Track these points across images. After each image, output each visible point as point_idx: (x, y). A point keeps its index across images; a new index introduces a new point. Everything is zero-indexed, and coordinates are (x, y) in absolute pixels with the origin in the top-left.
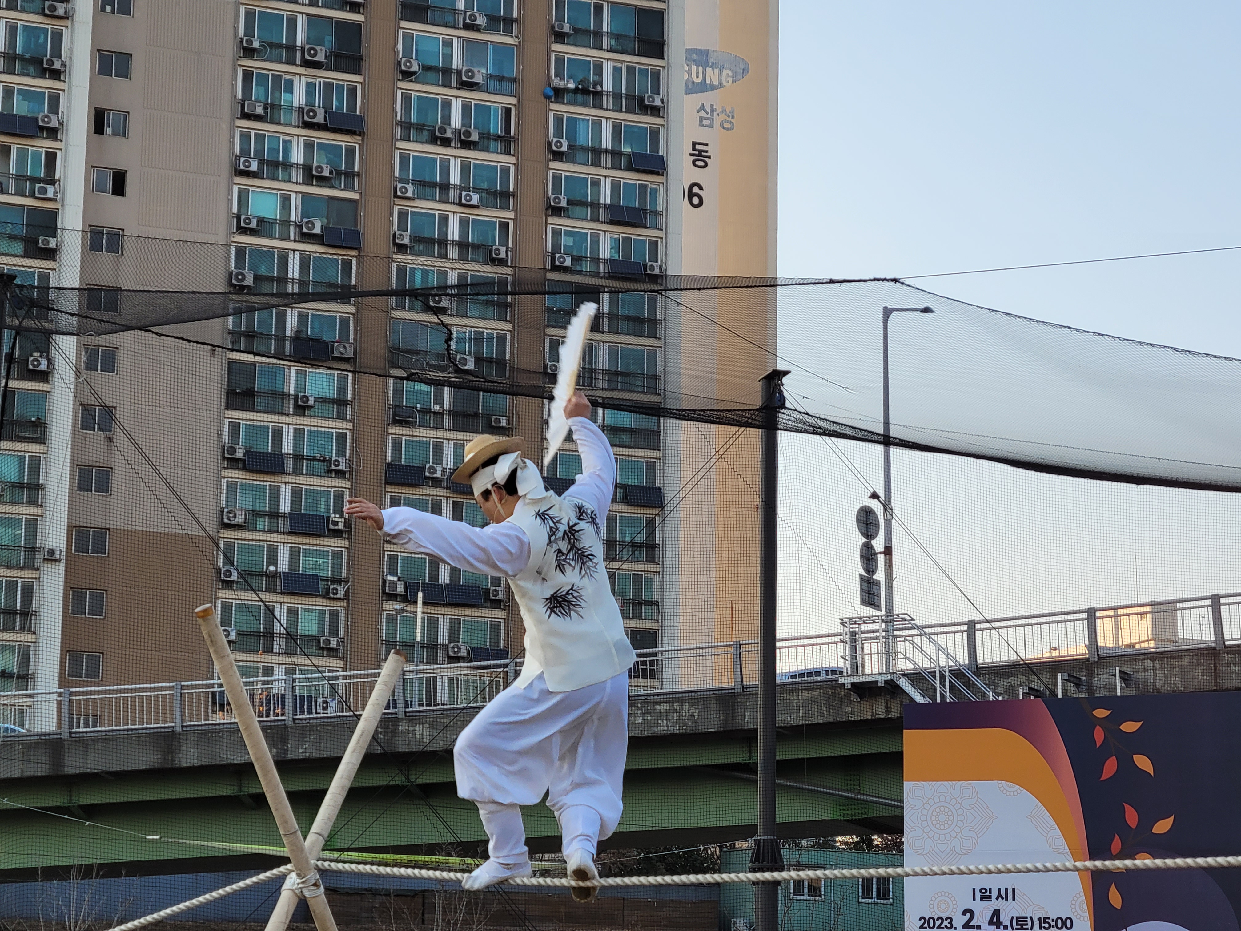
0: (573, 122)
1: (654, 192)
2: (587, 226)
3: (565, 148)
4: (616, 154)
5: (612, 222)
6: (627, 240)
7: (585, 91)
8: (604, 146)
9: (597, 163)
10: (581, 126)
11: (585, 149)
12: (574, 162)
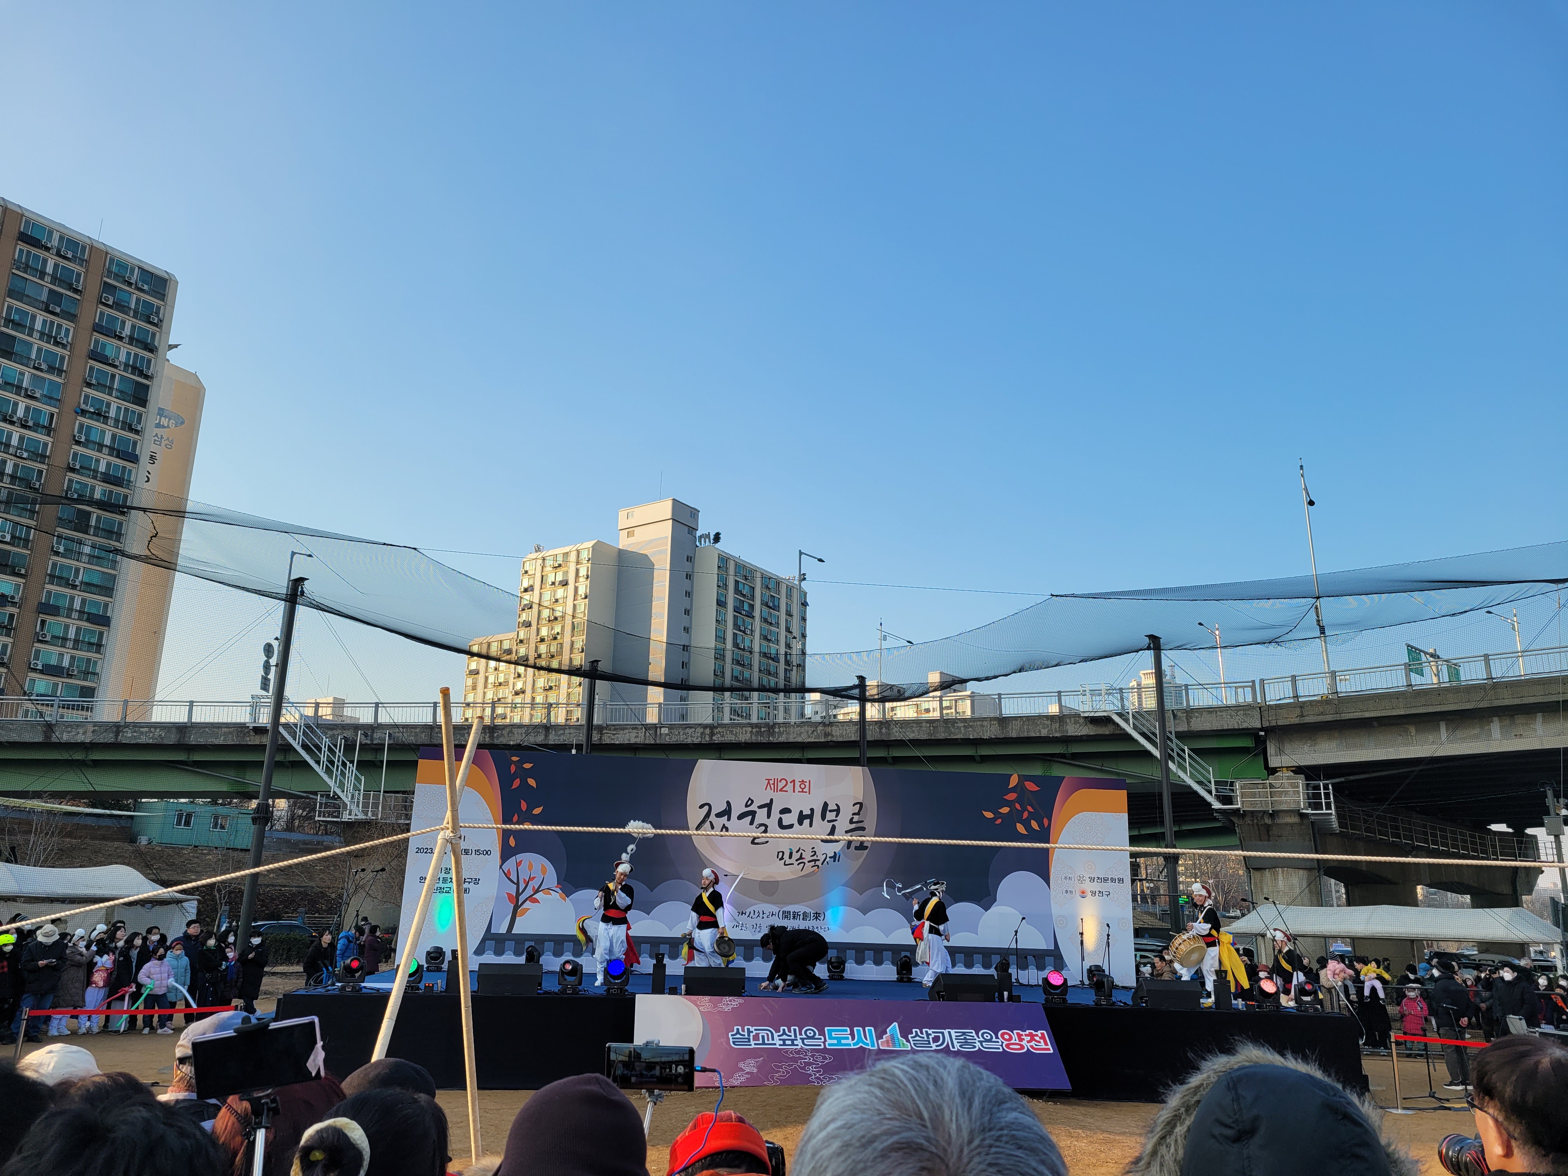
0: (89, 428)
1: (130, 471)
2: (90, 481)
3: (83, 440)
4: (111, 448)
5: (103, 481)
6: (111, 492)
7: (99, 414)
8: (105, 443)
9: (100, 451)
10: (93, 432)
11: (94, 443)
12: (87, 448)
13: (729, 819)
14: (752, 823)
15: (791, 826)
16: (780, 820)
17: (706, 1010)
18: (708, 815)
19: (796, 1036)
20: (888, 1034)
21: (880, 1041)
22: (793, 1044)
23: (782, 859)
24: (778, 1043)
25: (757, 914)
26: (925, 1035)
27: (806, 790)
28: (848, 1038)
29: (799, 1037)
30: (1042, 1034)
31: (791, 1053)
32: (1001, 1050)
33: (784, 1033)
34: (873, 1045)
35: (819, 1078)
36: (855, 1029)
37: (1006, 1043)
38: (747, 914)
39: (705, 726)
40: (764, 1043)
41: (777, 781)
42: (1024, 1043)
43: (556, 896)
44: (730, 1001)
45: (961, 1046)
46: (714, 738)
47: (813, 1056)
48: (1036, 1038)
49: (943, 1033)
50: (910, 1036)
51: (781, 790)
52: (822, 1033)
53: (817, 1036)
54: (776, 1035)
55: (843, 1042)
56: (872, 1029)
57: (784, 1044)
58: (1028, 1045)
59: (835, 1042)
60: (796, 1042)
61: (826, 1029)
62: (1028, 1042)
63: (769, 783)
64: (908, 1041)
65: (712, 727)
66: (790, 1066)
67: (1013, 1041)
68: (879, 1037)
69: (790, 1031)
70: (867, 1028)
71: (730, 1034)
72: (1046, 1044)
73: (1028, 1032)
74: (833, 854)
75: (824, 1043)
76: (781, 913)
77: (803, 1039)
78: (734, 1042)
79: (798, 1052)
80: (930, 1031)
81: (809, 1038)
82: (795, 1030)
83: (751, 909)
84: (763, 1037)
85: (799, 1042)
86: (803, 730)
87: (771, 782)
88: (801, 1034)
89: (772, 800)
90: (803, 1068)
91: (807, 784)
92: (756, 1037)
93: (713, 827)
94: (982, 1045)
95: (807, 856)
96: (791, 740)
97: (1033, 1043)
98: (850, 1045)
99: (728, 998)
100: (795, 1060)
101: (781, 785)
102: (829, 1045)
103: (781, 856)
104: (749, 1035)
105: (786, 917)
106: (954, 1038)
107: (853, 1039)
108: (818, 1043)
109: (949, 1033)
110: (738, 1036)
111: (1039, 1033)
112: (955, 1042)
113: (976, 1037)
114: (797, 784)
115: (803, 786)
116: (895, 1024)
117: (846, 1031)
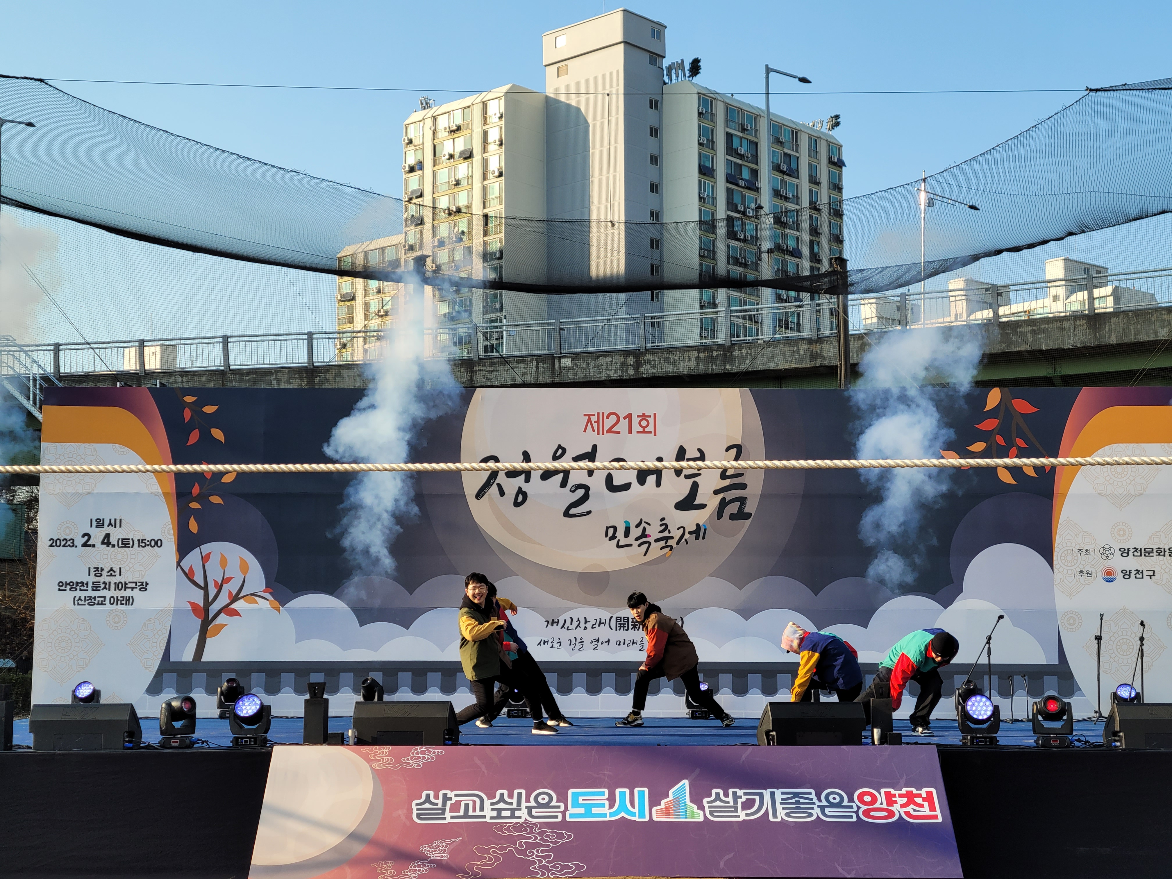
13: (527, 480)
14: (564, 484)
15: (627, 487)
16: (609, 478)
17: (382, 767)
18: (494, 474)
19: (519, 803)
20: (671, 797)
21: (654, 809)
22: (513, 816)
23: (613, 537)
24: (489, 813)
25: (575, 624)
26: (730, 799)
27: (650, 428)
28: (603, 806)
29: (524, 804)
30: (930, 794)
31: (508, 829)
32: (854, 819)
33: (502, 799)
34: (642, 815)
35: (545, 867)
36: (618, 791)
37: (864, 808)
38: (561, 623)
39: (626, 353)
40: (466, 815)
41: (602, 417)
42: (895, 808)
43: (264, 605)
44: (423, 753)
45: (787, 815)
46: (642, 370)
47: (541, 834)
48: (916, 799)
49: (761, 795)
50: (705, 800)
51: (610, 431)
52: (563, 798)
53: (554, 803)
54: (487, 802)
55: (594, 810)
56: (646, 790)
57: (499, 816)
58: (902, 811)
59: (582, 811)
60: (517, 813)
61: (570, 792)
62: (902, 806)
63: (589, 420)
64: (701, 807)
65: (637, 354)
66: (502, 849)
67: (877, 805)
68: (654, 802)
69: (511, 796)
70: (636, 790)
71: (415, 802)
72: (932, 808)
73: (904, 791)
74: (694, 528)
75: (564, 813)
76: (613, 621)
77: (529, 809)
78: (418, 816)
79: (519, 827)
80: (740, 792)
81: (540, 806)
82: (519, 795)
83: (566, 616)
84: (467, 806)
85: (523, 813)
86: (776, 351)
87: (594, 419)
88: (528, 800)
89: (595, 447)
90: (524, 852)
91: (651, 420)
92: (455, 807)
93: (502, 493)
94: (823, 812)
95: (654, 532)
96: (760, 368)
97: (910, 808)
98: (605, 815)
99: (419, 749)
100: (512, 840)
101: (608, 423)
102: (571, 816)
103: (611, 531)
104: (444, 804)
105: (622, 626)
106: (778, 800)
107: (611, 806)
108: (555, 814)
109: (772, 794)
110: (427, 806)
111: (923, 792)
112: (779, 808)
113: (815, 800)
114: (635, 421)
115: (644, 423)
116: (686, 783)
117: (603, 794)
